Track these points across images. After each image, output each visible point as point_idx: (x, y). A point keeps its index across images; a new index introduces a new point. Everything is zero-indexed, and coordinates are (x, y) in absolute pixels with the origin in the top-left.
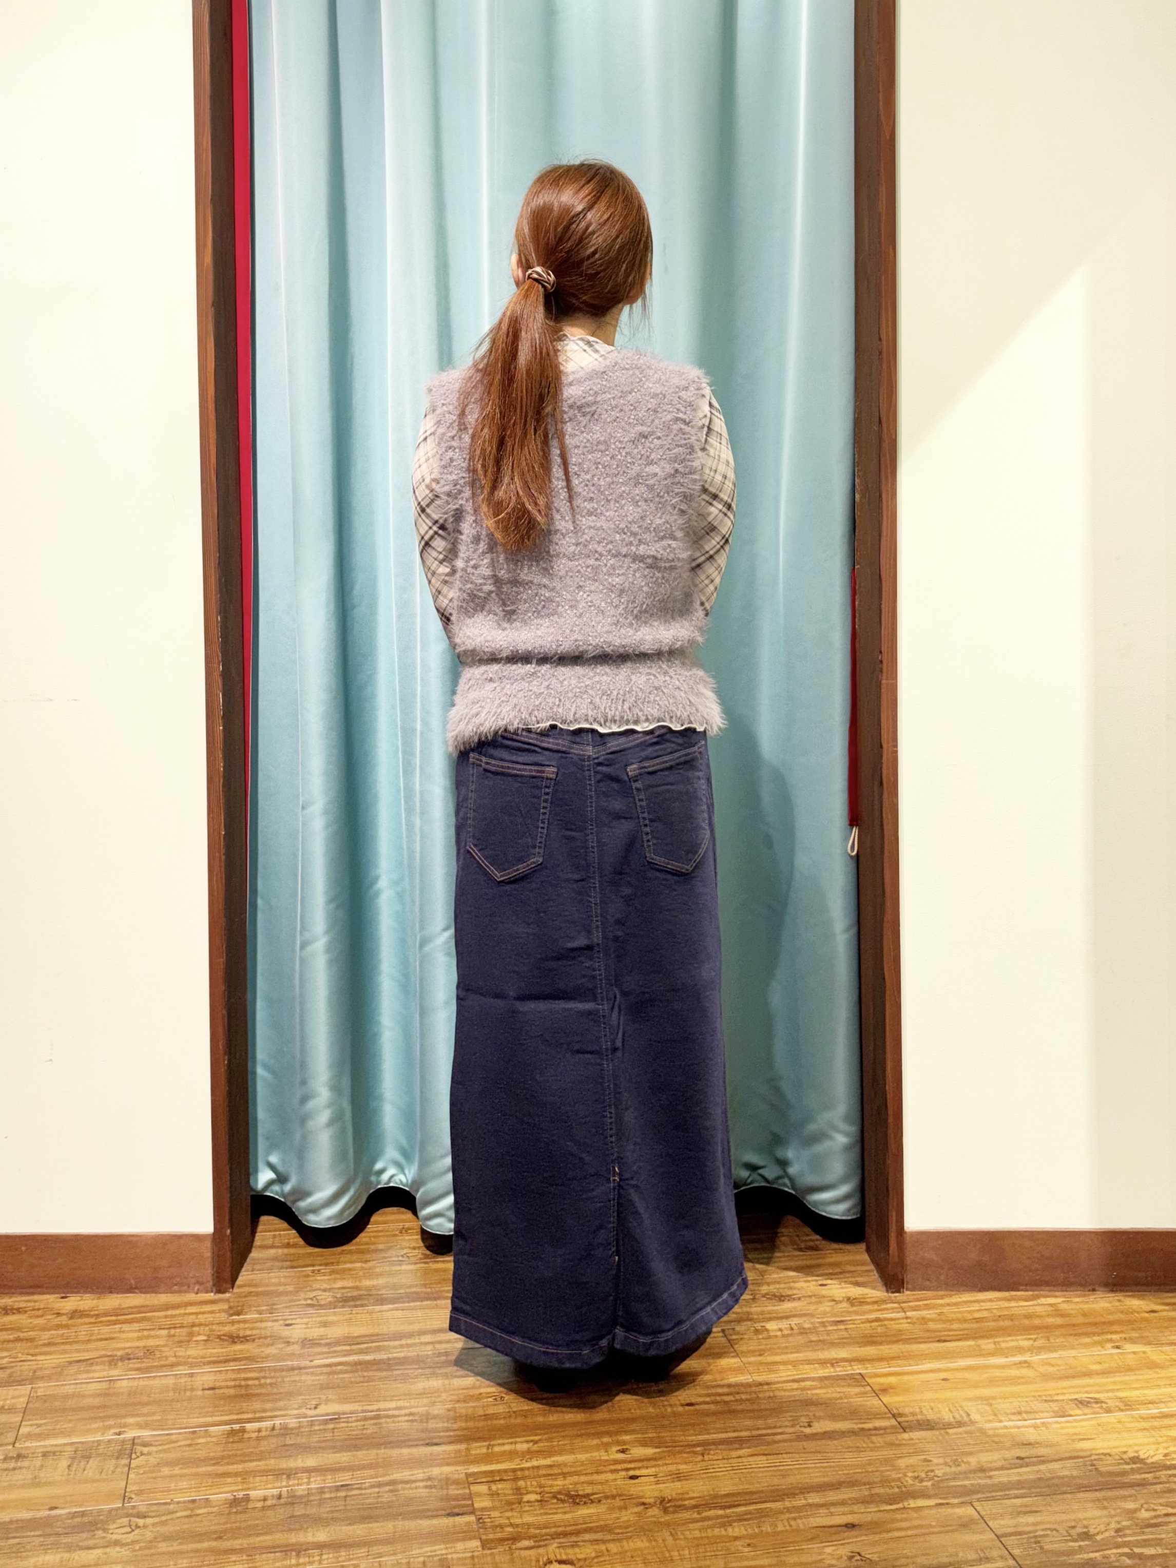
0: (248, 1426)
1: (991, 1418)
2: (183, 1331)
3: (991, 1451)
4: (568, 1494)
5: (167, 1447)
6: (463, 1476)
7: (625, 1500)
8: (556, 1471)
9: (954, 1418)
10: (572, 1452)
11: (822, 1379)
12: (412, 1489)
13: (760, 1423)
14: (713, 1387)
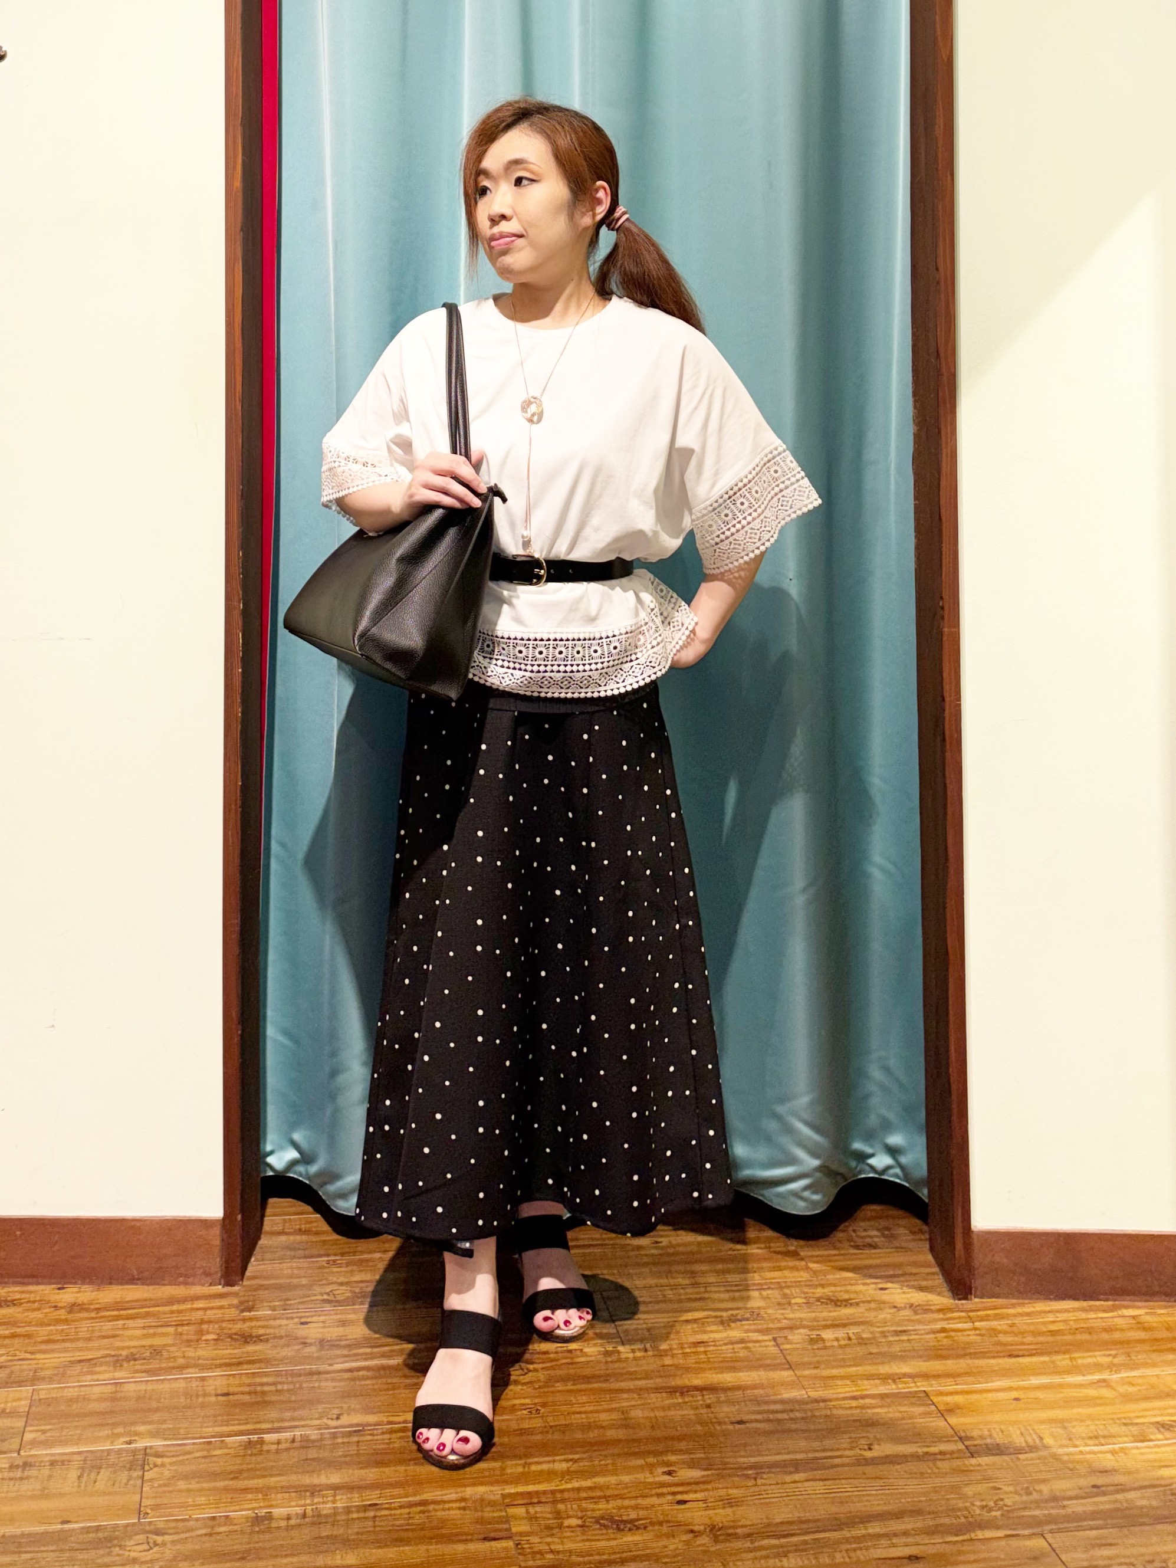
0: (267, 1437)
1: (1065, 1442)
2: (192, 1328)
3: (1064, 1479)
4: (612, 1520)
5: (181, 1458)
6: (498, 1497)
7: (676, 1527)
8: (599, 1493)
9: (1026, 1442)
10: (614, 1473)
11: (882, 1396)
12: (443, 1510)
13: (816, 1445)
14: (766, 1403)
